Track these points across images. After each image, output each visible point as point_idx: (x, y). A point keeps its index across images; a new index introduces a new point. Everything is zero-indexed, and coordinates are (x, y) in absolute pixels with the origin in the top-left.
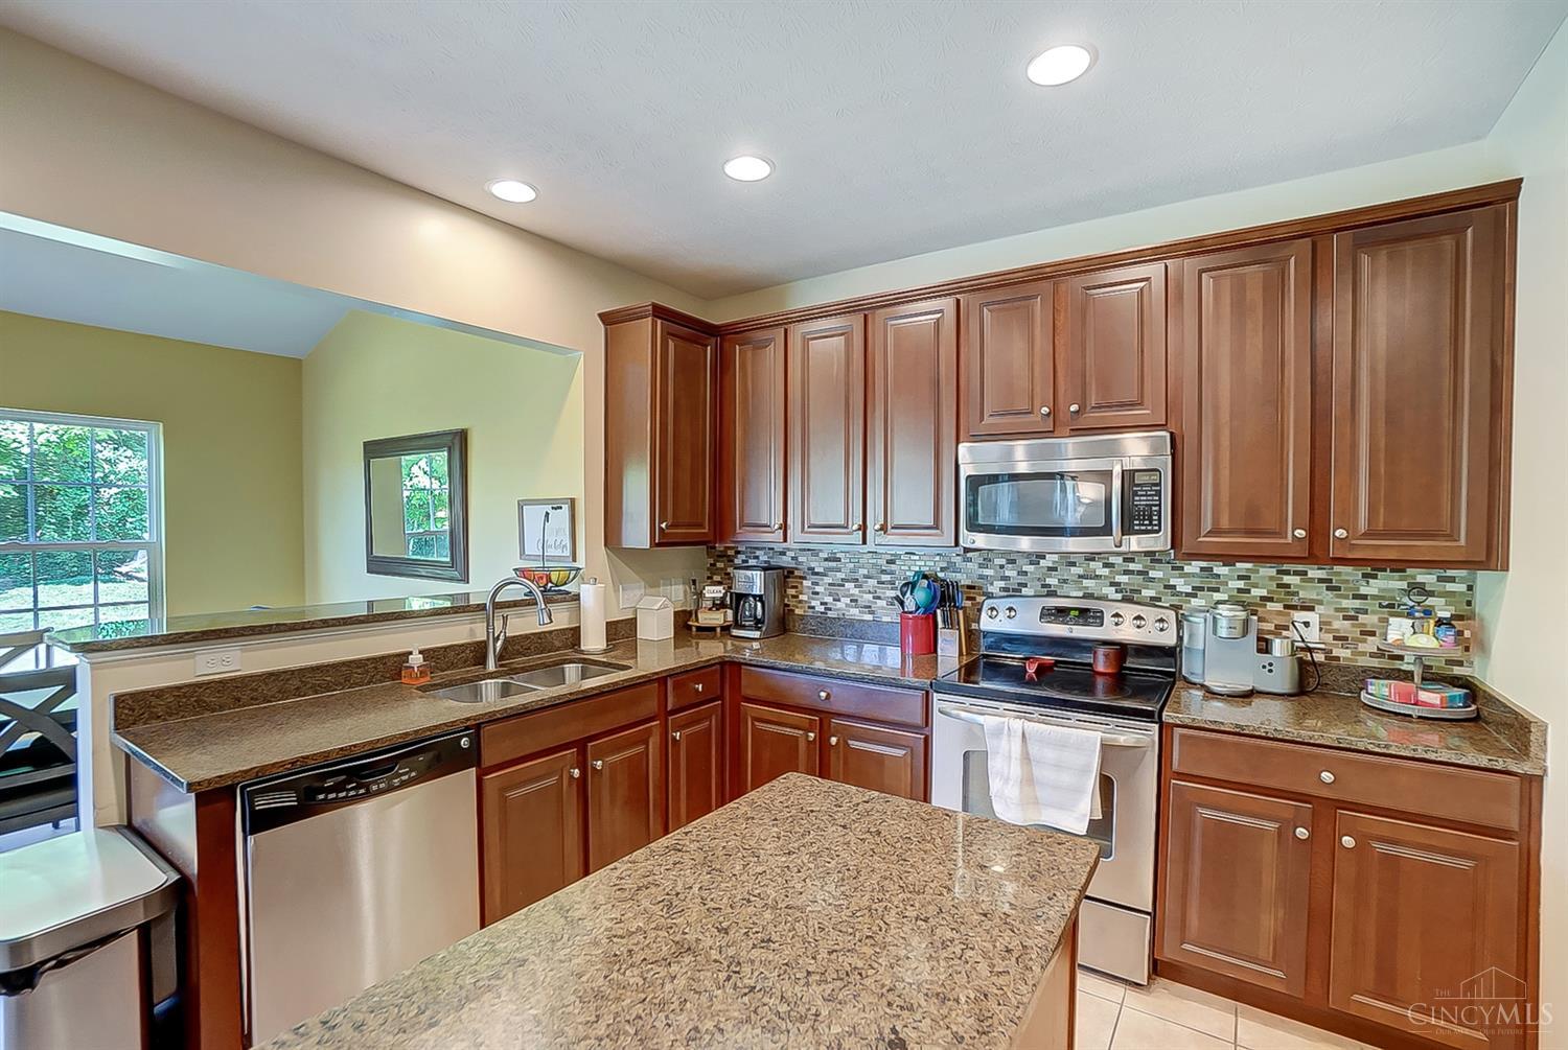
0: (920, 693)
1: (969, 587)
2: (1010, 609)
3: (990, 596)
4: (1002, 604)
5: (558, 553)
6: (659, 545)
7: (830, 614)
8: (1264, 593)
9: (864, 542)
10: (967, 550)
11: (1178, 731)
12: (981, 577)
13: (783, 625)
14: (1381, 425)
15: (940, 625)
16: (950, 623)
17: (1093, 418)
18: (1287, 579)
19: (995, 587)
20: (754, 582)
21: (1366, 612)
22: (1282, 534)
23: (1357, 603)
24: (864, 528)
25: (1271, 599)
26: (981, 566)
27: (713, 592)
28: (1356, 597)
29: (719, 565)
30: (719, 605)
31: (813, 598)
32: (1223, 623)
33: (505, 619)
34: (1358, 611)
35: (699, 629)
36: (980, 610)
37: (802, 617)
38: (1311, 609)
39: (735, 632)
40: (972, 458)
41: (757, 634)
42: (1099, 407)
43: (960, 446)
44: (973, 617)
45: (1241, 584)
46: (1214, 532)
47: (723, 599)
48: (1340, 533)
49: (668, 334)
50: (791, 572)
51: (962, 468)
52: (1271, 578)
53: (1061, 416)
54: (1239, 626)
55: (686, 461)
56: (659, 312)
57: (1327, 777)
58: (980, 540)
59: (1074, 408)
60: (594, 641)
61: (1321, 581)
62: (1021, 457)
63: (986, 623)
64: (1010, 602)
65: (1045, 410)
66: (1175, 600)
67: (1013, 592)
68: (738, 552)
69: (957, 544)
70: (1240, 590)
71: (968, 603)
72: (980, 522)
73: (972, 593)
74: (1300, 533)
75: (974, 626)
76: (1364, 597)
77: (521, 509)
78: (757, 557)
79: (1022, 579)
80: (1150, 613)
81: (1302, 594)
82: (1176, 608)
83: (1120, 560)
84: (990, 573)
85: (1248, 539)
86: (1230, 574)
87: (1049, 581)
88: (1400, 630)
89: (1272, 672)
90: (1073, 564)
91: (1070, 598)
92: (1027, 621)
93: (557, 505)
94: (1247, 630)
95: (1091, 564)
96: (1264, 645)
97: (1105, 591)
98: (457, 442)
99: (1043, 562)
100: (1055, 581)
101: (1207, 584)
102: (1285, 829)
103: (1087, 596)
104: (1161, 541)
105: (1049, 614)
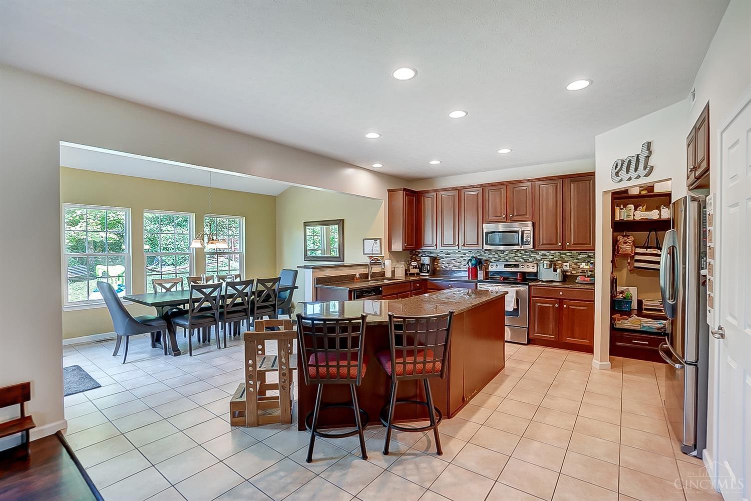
0: (474, 284)
1: (486, 260)
2: (497, 265)
3: (491, 262)
4: (494, 264)
5: (376, 253)
6: (405, 250)
7: (447, 269)
8: (557, 259)
9: (459, 249)
10: (485, 250)
11: (532, 287)
12: (489, 257)
13: (434, 272)
14: (576, 221)
15: (478, 270)
16: (481, 269)
17: (515, 218)
18: (562, 256)
19: (492, 260)
20: (426, 260)
21: (579, 262)
22: (556, 244)
23: (577, 261)
24: (458, 245)
25: (559, 260)
26: (489, 255)
27: (414, 264)
28: (577, 259)
29: (414, 257)
30: (415, 267)
31: (443, 265)
32: (545, 265)
33: (372, 268)
34: (577, 262)
35: (410, 274)
36: (488, 266)
37: (439, 270)
38: (568, 262)
39: (421, 274)
40: (487, 228)
41: (428, 274)
42: (516, 215)
43: (484, 225)
44: (487, 268)
45: (552, 257)
46: (542, 245)
47: (416, 266)
48: (568, 244)
49: (406, 195)
50: (435, 258)
51: (484, 230)
52: (559, 255)
53: (508, 217)
54: (548, 266)
55: (410, 228)
56: (405, 190)
57: (561, 293)
58: (489, 247)
59: (511, 215)
60: (388, 274)
61: (569, 256)
62: (501, 227)
63: (490, 269)
64: (496, 263)
65: (504, 216)
66: (537, 262)
67: (498, 261)
68: (420, 253)
69: (483, 248)
70: (552, 259)
71: (486, 264)
72: (489, 243)
73: (487, 262)
74: (560, 244)
75: (487, 270)
76: (578, 259)
77: (364, 241)
78: (425, 254)
79: (500, 258)
80: (530, 265)
81: (565, 259)
82: (537, 263)
83: (524, 252)
84: (491, 256)
85: (550, 246)
86: (549, 255)
87: (506, 258)
88: (583, 265)
89: (557, 276)
90: (512, 253)
91: (512, 262)
92: (501, 268)
93: (375, 240)
94: (550, 267)
95: (517, 253)
96: (555, 270)
97: (520, 260)
98: (341, 223)
99: (505, 253)
100: (508, 258)
101: (544, 257)
102: (554, 306)
103: (516, 261)
104: (530, 246)
105: (506, 266)
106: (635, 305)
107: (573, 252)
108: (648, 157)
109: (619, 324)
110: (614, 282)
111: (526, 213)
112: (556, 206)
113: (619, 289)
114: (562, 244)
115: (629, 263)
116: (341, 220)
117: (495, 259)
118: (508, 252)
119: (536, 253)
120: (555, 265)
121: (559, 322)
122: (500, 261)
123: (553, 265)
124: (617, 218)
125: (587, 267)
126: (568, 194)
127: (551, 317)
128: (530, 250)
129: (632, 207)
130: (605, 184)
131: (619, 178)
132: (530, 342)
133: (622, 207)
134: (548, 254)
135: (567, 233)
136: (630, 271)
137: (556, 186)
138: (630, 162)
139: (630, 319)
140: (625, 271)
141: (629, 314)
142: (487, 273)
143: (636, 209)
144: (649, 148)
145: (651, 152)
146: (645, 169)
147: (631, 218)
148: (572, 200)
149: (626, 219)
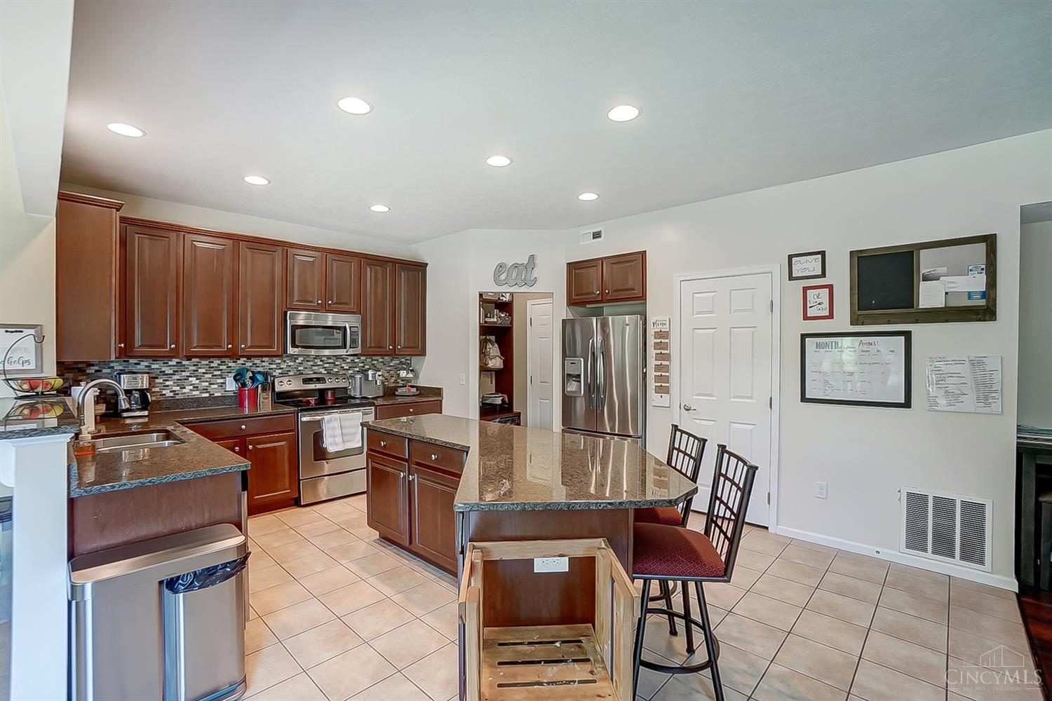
0: (293, 415)
2: (287, 381)
3: (277, 377)
4: (283, 380)
7: (178, 397)
11: (378, 408)
14: (406, 318)
17: (335, 306)
19: (278, 373)
22: (386, 347)
31: (164, 389)
36: (274, 384)
37: (157, 402)
42: (336, 303)
43: (289, 312)
46: (370, 348)
48: (399, 347)
51: (289, 321)
53: (324, 303)
58: (297, 351)
59: (330, 302)
61: (382, 362)
63: (279, 388)
64: (286, 379)
65: (320, 302)
67: (285, 374)
69: (284, 353)
72: (297, 344)
74: (391, 347)
76: (391, 366)
79: (288, 368)
84: (274, 366)
85: (378, 349)
87: (300, 368)
90: (309, 361)
91: (311, 375)
92: (297, 385)
95: (316, 361)
97: (321, 370)
99: (297, 361)
100: (302, 368)
103: (314, 373)
104: (359, 350)
105: (305, 382)
111: (350, 301)
112: (386, 297)
114: (394, 348)
117: (280, 371)
118: (302, 359)
122: (290, 373)
134: (358, 360)
135: (397, 333)
137: (386, 271)
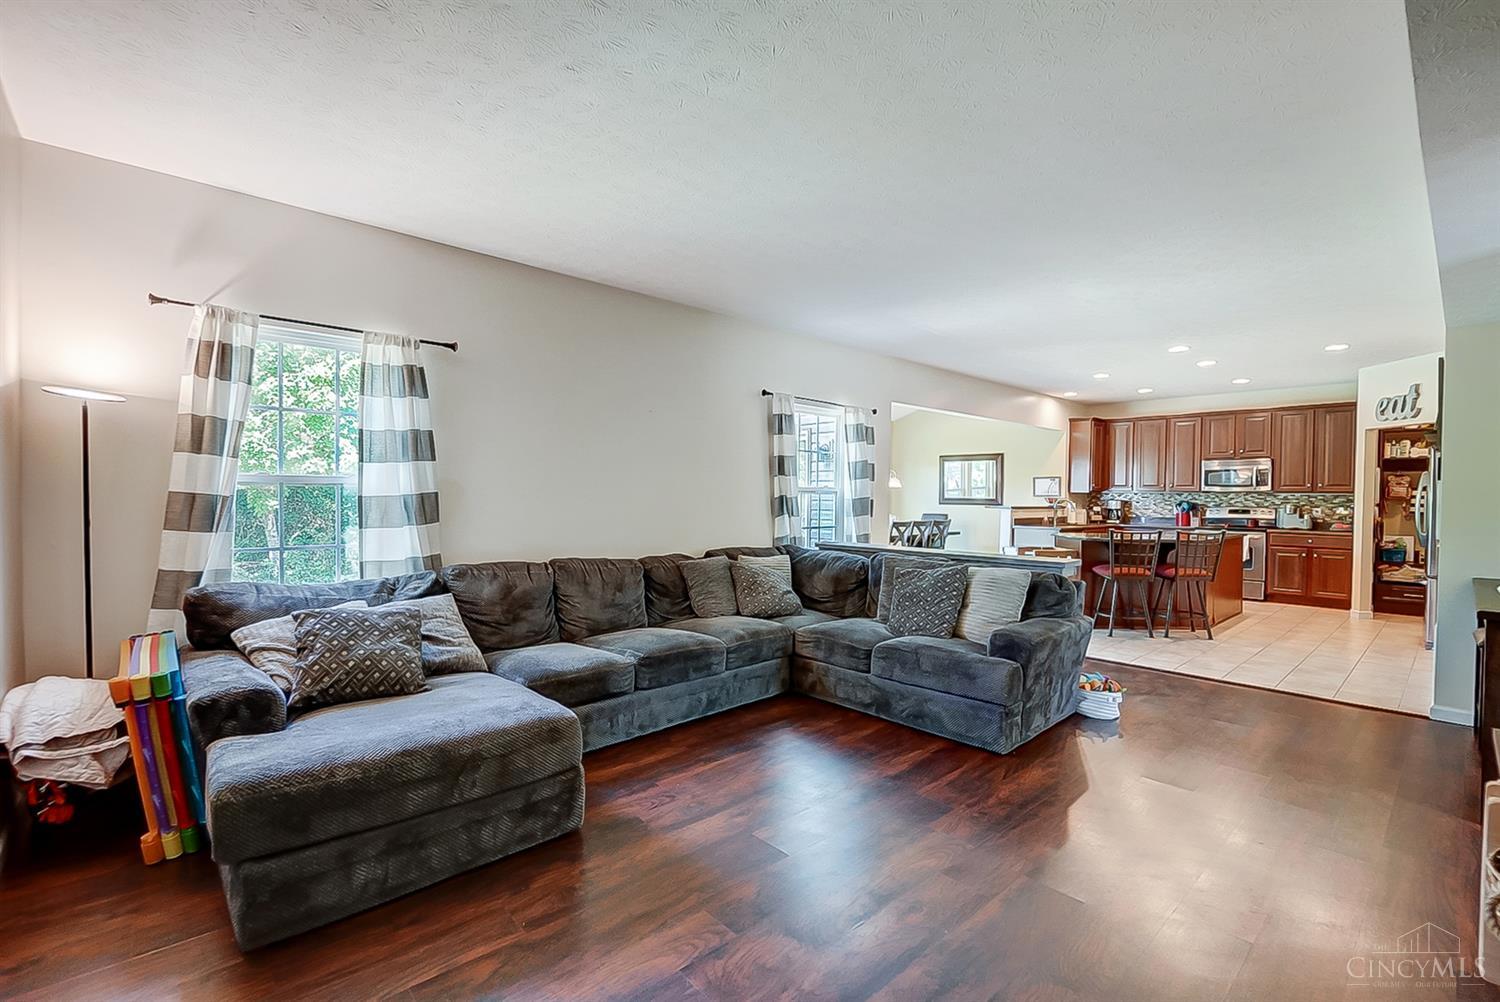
1: (1202, 505)
2: (1218, 511)
3: (1210, 507)
4: (1214, 509)
5: (1053, 494)
6: (1087, 492)
8: (1304, 503)
10: (1203, 492)
11: (1271, 535)
12: (1207, 501)
14: (1331, 458)
15: (1191, 517)
16: (1195, 515)
17: (1247, 454)
18: (1311, 499)
19: (1212, 505)
20: (1115, 505)
21: (1334, 507)
22: (1304, 485)
23: (1332, 505)
24: (1164, 486)
25: (1306, 505)
26: (1207, 498)
27: (1098, 509)
28: (1332, 503)
29: (1098, 501)
30: (1097, 513)
31: (1138, 510)
32: (1287, 510)
34: (1332, 507)
35: (1091, 521)
36: (1206, 512)
38: (1319, 507)
40: (1207, 466)
42: (1250, 451)
43: (1202, 462)
44: (1203, 514)
45: (1297, 501)
46: (1285, 486)
48: (1320, 485)
49: (1095, 425)
50: (1127, 503)
51: (1202, 468)
52: (1307, 499)
53: (1237, 453)
54: (1292, 511)
56: (1093, 418)
57: (1310, 542)
58: (1208, 489)
59: (1242, 451)
60: (1072, 520)
61: (1322, 499)
62: (1223, 465)
64: (1217, 509)
65: (1231, 452)
66: (1275, 506)
67: (1219, 505)
68: (1107, 496)
69: (1199, 490)
70: (1297, 503)
71: (1202, 509)
72: (1209, 483)
73: (1203, 507)
74: (1309, 485)
76: (1334, 503)
77: (1034, 480)
78: (1113, 497)
79: (1222, 502)
80: (1266, 510)
81: (1316, 503)
82: (1276, 509)
83: (1258, 495)
84: (1211, 500)
85: (1296, 486)
86: (1293, 497)
87: (1231, 502)
88: (1341, 511)
89: (1304, 524)
90: (1241, 497)
91: (1239, 507)
92: (1225, 514)
93: (1053, 478)
94: (1295, 512)
95: (1248, 496)
96: (1301, 516)
97: (1251, 504)
98: (998, 458)
99: (1229, 496)
100: (1234, 502)
101: (1286, 501)
102: (1300, 555)
103: (1245, 506)
104: (1268, 488)
105: (1231, 512)
106: (1411, 557)
107: (1327, 495)
108: (1416, 399)
109: (1387, 577)
110: (1378, 529)
111: (1263, 447)
112: (1305, 441)
113: (1386, 538)
114: (1312, 484)
115: (1404, 508)
116: (999, 454)
117: (1215, 504)
118: (1234, 495)
119: (1275, 496)
120: (1301, 511)
121: (1307, 574)
122: (1222, 505)
123: (1299, 510)
124: (1387, 455)
125: (1346, 512)
126: (1321, 426)
127: (1296, 569)
128: (1267, 493)
129: (1408, 442)
130: (1368, 421)
131: (1384, 417)
132: (1268, 598)
133: (1394, 443)
135: (1319, 472)
136: (1405, 517)
137: (1306, 418)
138: (1396, 402)
139: (1401, 571)
140: (1398, 518)
141: (1400, 565)
142: (1203, 521)
143: (1412, 445)
144: (1417, 391)
145: (1418, 395)
146: (1412, 410)
147: (1406, 456)
148: (1327, 436)
149: (1399, 456)
